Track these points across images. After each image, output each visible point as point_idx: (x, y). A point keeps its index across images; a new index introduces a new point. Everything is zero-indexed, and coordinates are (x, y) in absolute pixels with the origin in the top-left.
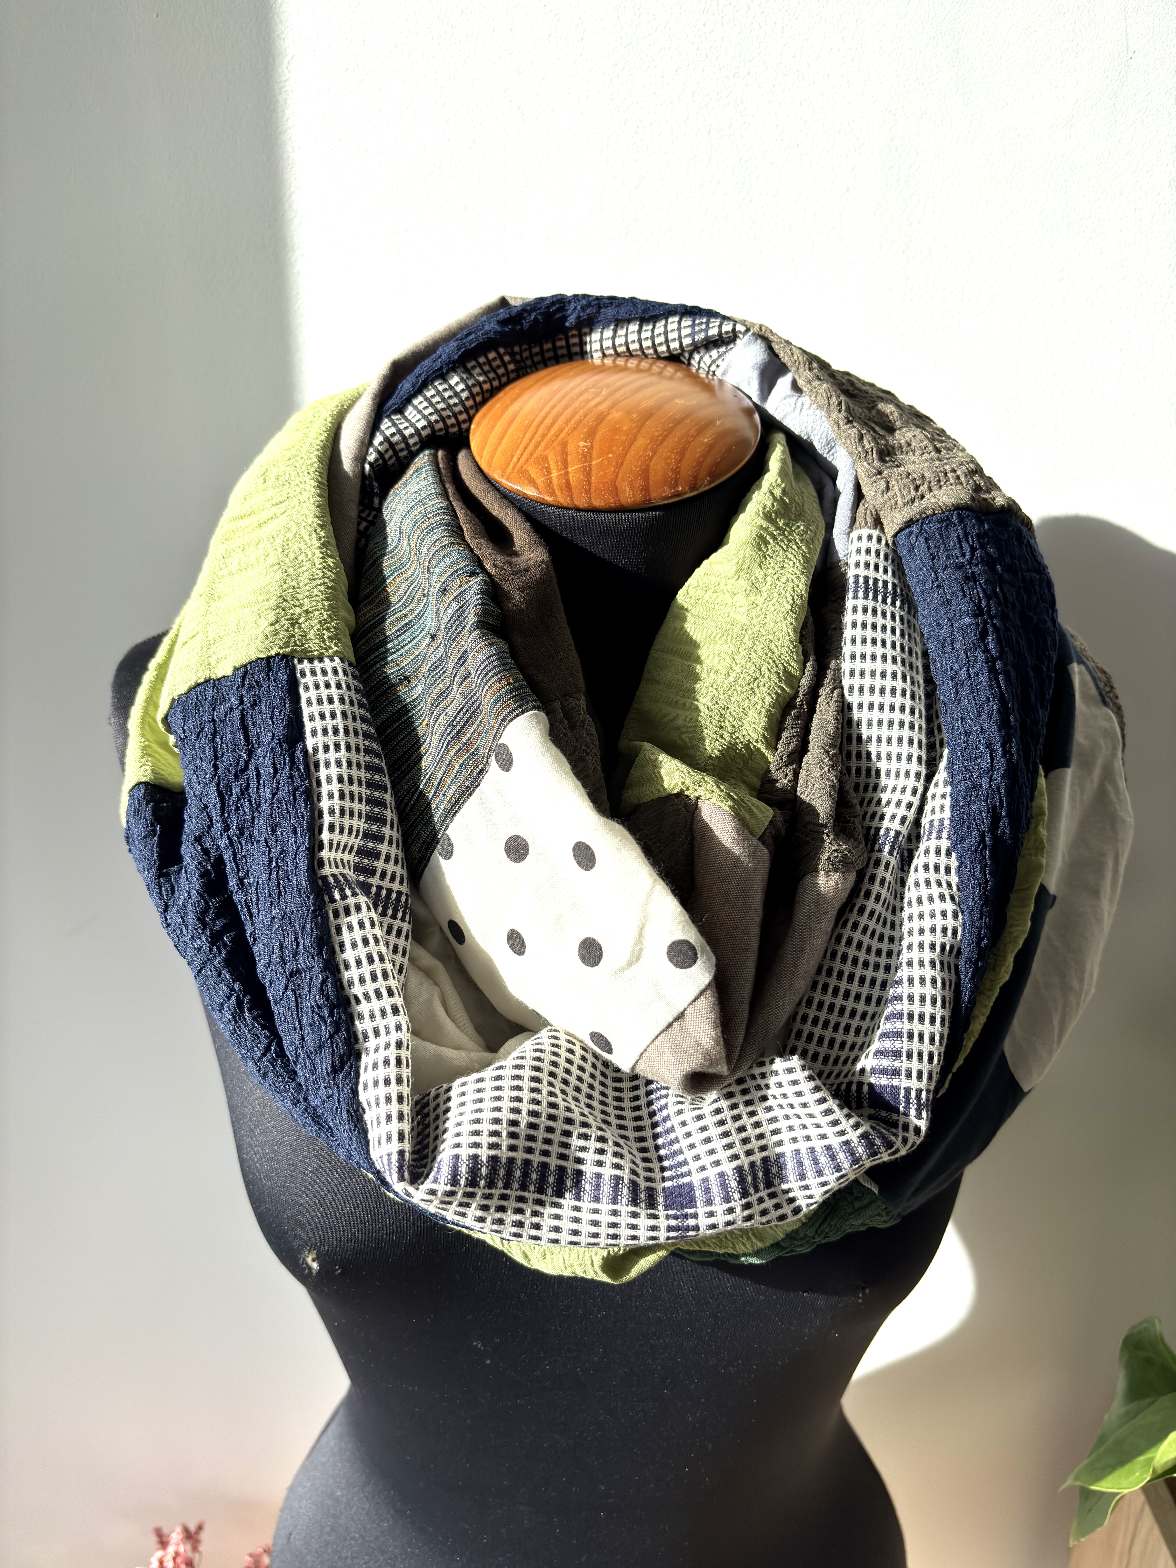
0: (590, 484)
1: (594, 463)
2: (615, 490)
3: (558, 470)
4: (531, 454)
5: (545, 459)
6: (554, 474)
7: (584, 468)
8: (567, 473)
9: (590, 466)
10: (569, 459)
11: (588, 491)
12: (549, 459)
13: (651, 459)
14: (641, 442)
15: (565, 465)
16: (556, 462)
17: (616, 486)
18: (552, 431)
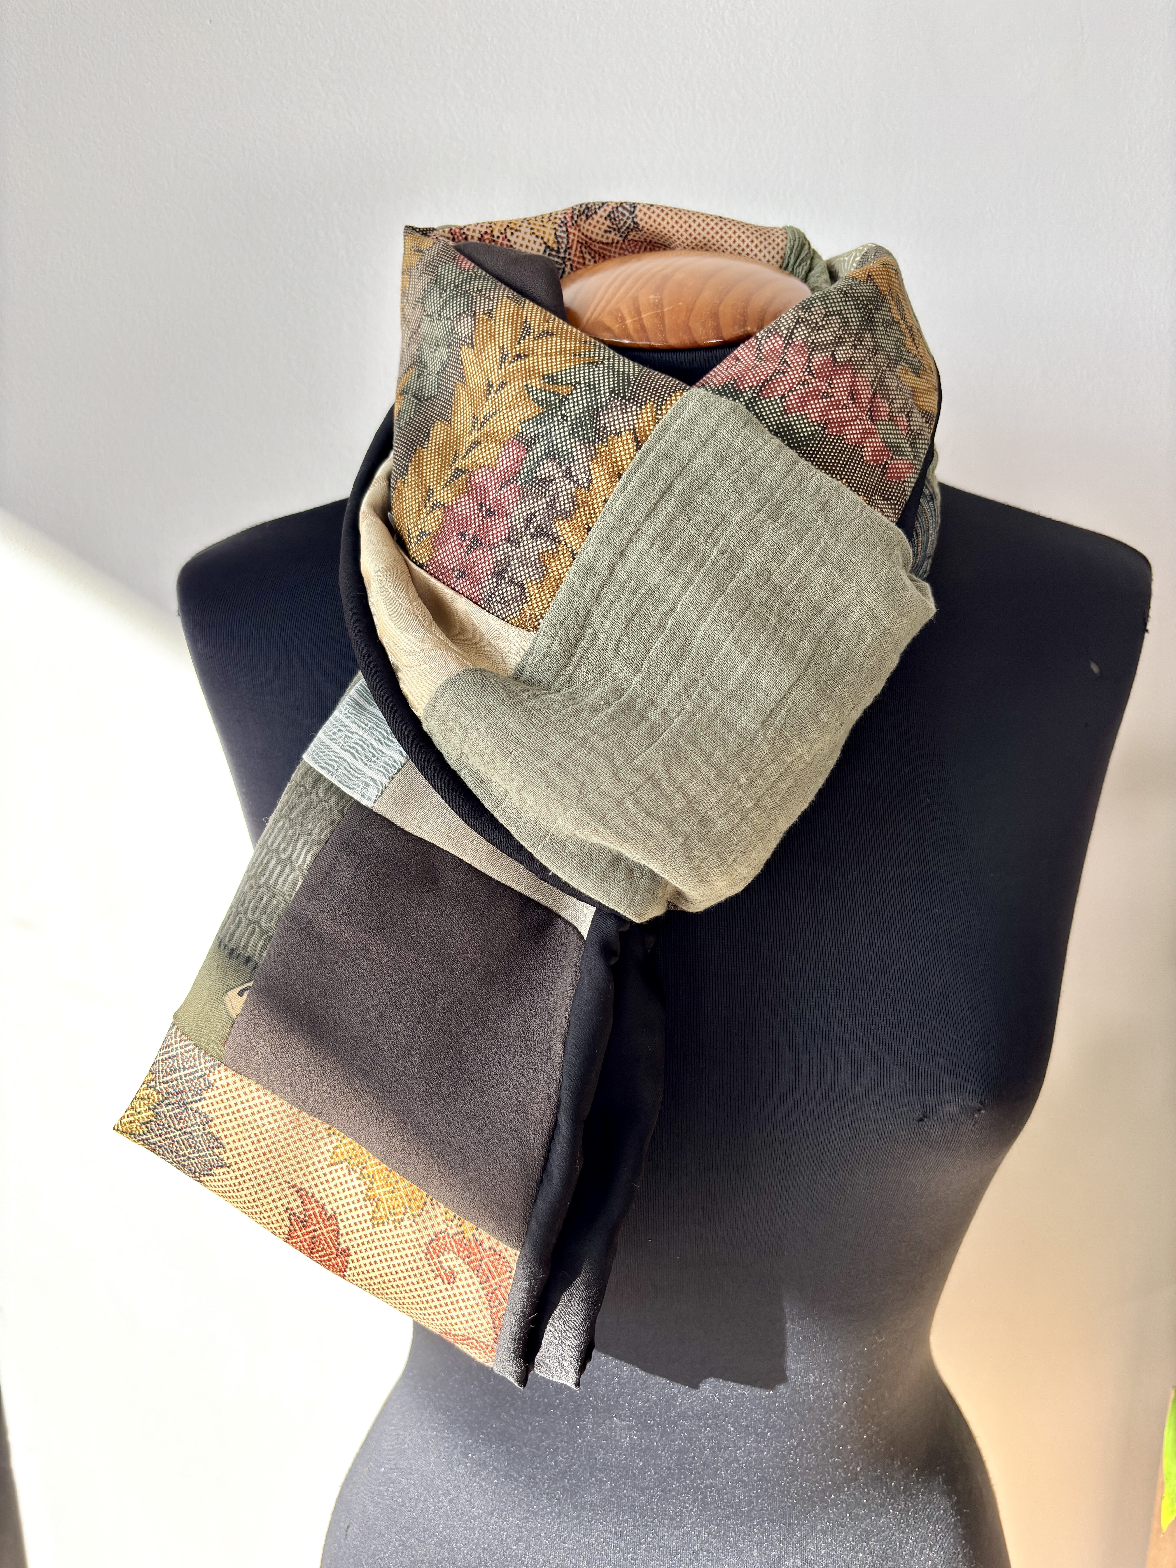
0: (664, 326)
1: (666, 310)
2: (688, 329)
3: (632, 318)
4: (604, 309)
5: (619, 310)
6: (629, 321)
7: (658, 314)
8: (641, 319)
9: (663, 312)
10: (642, 308)
11: (663, 332)
12: (622, 310)
13: (719, 305)
14: (707, 294)
15: (638, 313)
16: (630, 312)
17: (689, 328)
18: (622, 290)
